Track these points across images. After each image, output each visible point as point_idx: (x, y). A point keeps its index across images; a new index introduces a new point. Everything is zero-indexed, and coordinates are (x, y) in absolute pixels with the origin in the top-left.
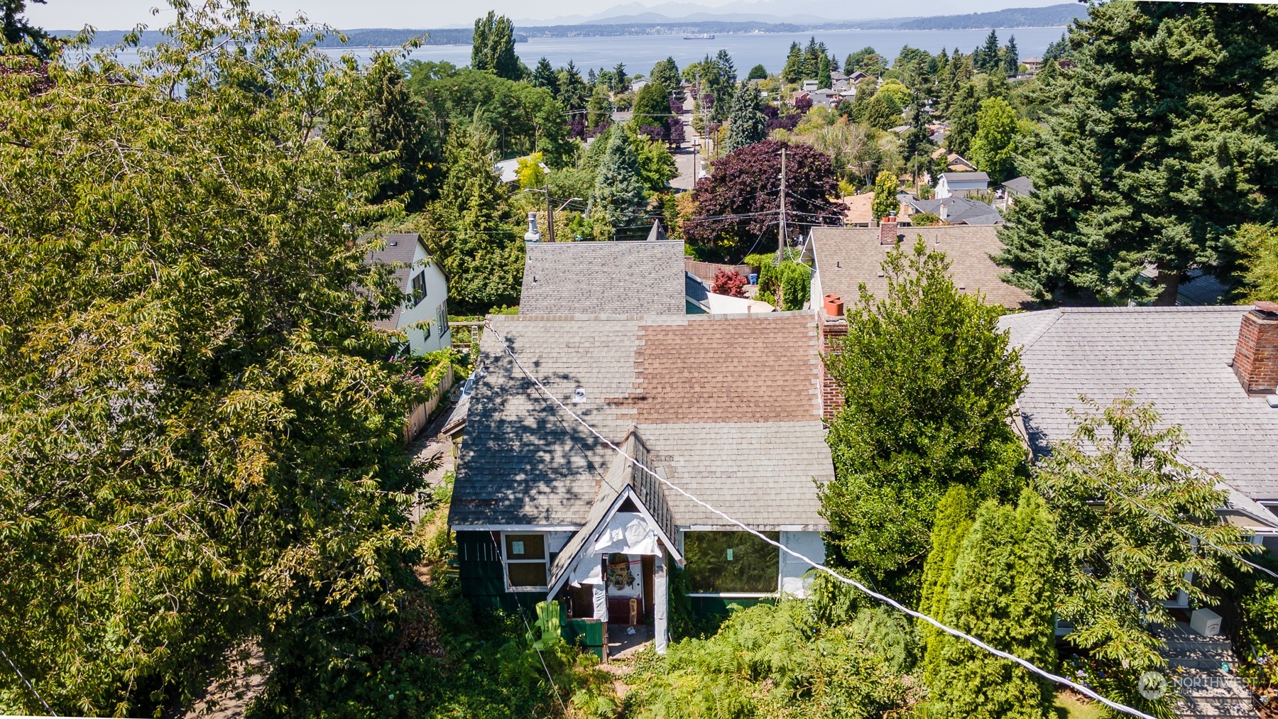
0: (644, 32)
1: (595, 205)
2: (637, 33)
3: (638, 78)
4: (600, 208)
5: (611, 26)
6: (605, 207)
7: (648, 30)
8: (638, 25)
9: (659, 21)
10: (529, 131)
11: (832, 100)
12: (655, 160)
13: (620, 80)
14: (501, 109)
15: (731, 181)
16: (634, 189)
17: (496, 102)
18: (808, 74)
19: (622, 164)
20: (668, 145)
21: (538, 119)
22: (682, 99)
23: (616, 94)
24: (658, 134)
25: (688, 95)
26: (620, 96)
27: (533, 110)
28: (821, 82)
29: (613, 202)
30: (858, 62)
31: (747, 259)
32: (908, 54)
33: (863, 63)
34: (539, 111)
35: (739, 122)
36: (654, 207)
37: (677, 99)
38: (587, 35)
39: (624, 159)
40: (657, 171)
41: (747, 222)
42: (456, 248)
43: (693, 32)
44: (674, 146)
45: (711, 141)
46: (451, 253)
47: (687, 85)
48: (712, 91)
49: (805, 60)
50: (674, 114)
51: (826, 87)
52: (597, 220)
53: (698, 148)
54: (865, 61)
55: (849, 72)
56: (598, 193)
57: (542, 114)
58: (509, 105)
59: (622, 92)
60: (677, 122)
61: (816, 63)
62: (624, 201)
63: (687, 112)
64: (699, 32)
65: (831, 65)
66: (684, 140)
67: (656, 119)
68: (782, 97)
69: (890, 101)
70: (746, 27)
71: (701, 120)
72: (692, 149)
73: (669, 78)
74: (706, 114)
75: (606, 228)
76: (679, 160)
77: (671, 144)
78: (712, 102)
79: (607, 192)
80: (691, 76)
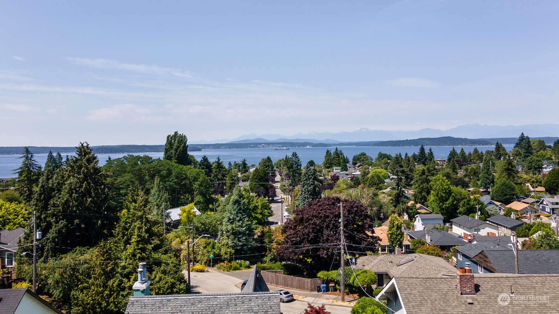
0: (256, 147)
1: (222, 235)
2: (253, 147)
3: (253, 166)
4: (225, 237)
5: (241, 144)
6: (228, 237)
7: (259, 146)
8: (254, 144)
9: (263, 142)
10: (191, 191)
11: (348, 176)
12: (260, 207)
13: (244, 167)
14: (176, 180)
15: (306, 222)
16: (246, 225)
17: (173, 177)
18: (335, 165)
19: (239, 210)
20: (267, 198)
21: (196, 186)
22: (275, 176)
23: (241, 174)
24: (262, 193)
25: (277, 174)
26: (243, 174)
27: (194, 181)
28: (342, 168)
29: (233, 234)
30: (358, 159)
31: (319, 275)
32: (382, 156)
33: (360, 159)
34: (197, 181)
35: (306, 187)
36: (258, 236)
37: (272, 176)
38: (229, 148)
39: (241, 207)
40: (260, 214)
41: (318, 250)
42: (117, 273)
43: (279, 147)
44: (270, 199)
45: (289, 196)
46: (113, 276)
47: (277, 169)
48: (290, 172)
49: (334, 158)
50: (270, 183)
51: (344, 170)
52: (223, 245)
53: (283, 200)
54: (362, 159)
55: (354, 164)
56: (224, 228)
57: (199, 183)
58: (181, 177)
59: (245, 173)
60: (272, 187)
61: (339, 159)
62: (240, 233)
63: (277, 182)
64: (282, 147)
65: (346, 161)
66: (276, 196)
67: (261, 185)
68: (324, 175)
69: (378, 177)
70: (303, 144)
71: (284, 186)
72: (280, 201)
73: (268, 166)
74: (287, 182)
75: (229, 250)
76: (273, 206)
77: (269, 198)
78: (290, 177)
79: (229, 227)
80: (279, 165)
